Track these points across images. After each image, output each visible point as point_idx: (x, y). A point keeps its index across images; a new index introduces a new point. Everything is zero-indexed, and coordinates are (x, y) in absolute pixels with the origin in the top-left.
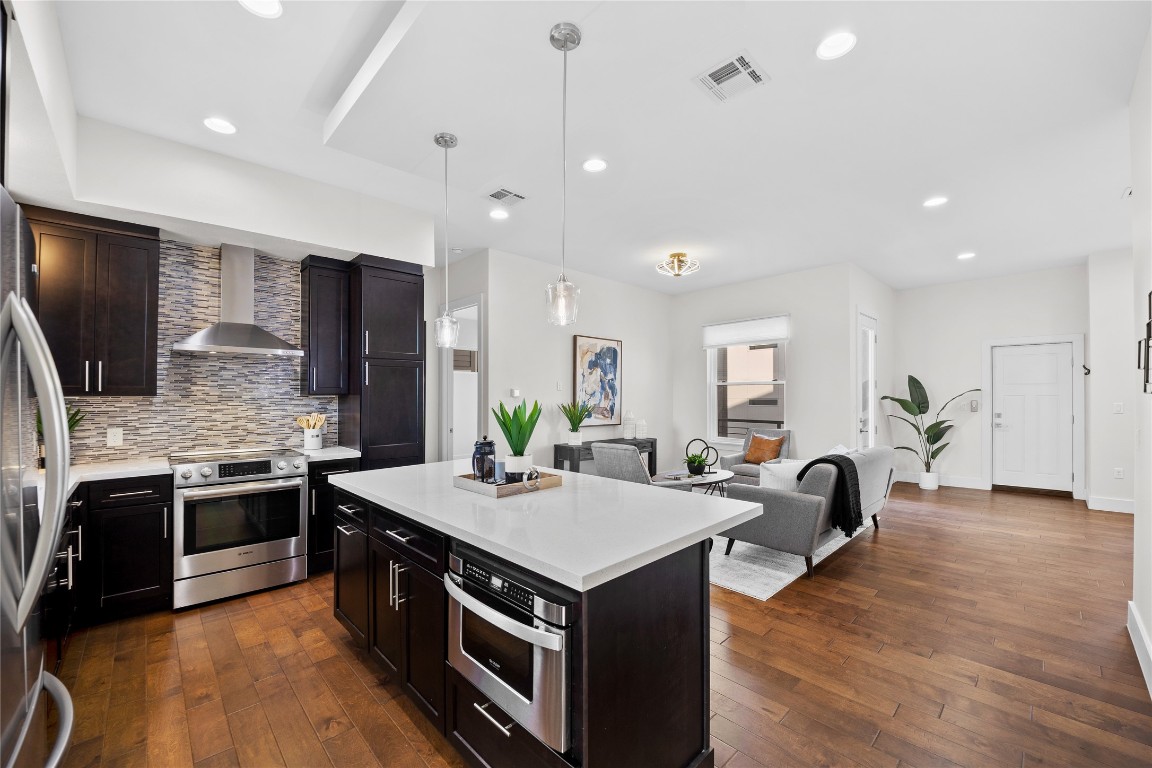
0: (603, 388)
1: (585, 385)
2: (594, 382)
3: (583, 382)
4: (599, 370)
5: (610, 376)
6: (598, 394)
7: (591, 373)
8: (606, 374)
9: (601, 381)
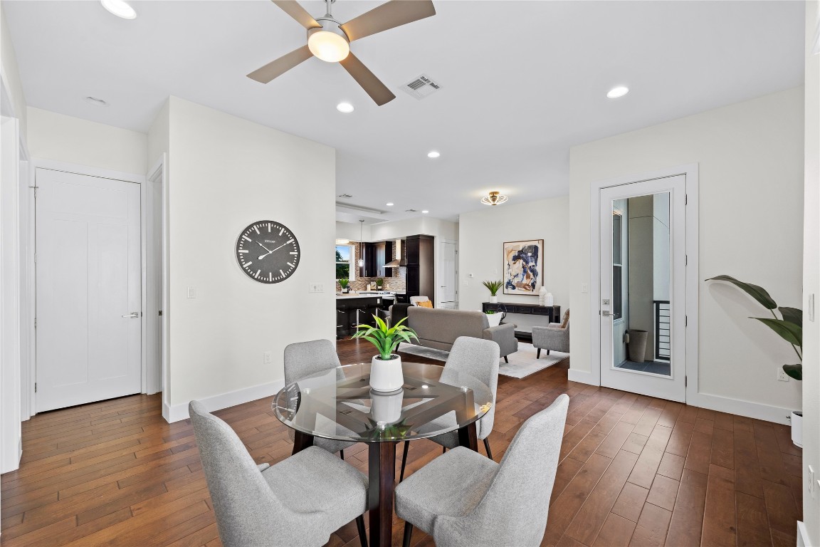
0: (525, 271)
1: (510, 270)
2: (518, 268)
3: (509, 268)
4: (521, 261)
5: (531, 264)
6: (521, 276)
7: (515, 263)
8: (527, 263)
9: (523, 267)
